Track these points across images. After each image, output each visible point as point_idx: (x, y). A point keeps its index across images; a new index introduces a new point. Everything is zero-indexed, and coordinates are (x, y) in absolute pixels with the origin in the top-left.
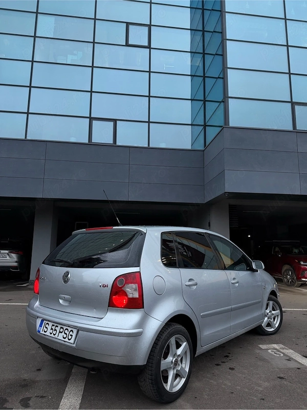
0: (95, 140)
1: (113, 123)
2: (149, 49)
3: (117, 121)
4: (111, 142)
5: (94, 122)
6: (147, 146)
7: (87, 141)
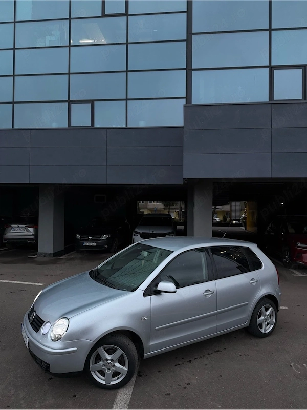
0: (74, 123)
1: (90, 104)
2: (126, 17)
3: (95, 102)
4: (89, 124)
5: (73, 105)
6: (124, 126)
7: (66, 126)
